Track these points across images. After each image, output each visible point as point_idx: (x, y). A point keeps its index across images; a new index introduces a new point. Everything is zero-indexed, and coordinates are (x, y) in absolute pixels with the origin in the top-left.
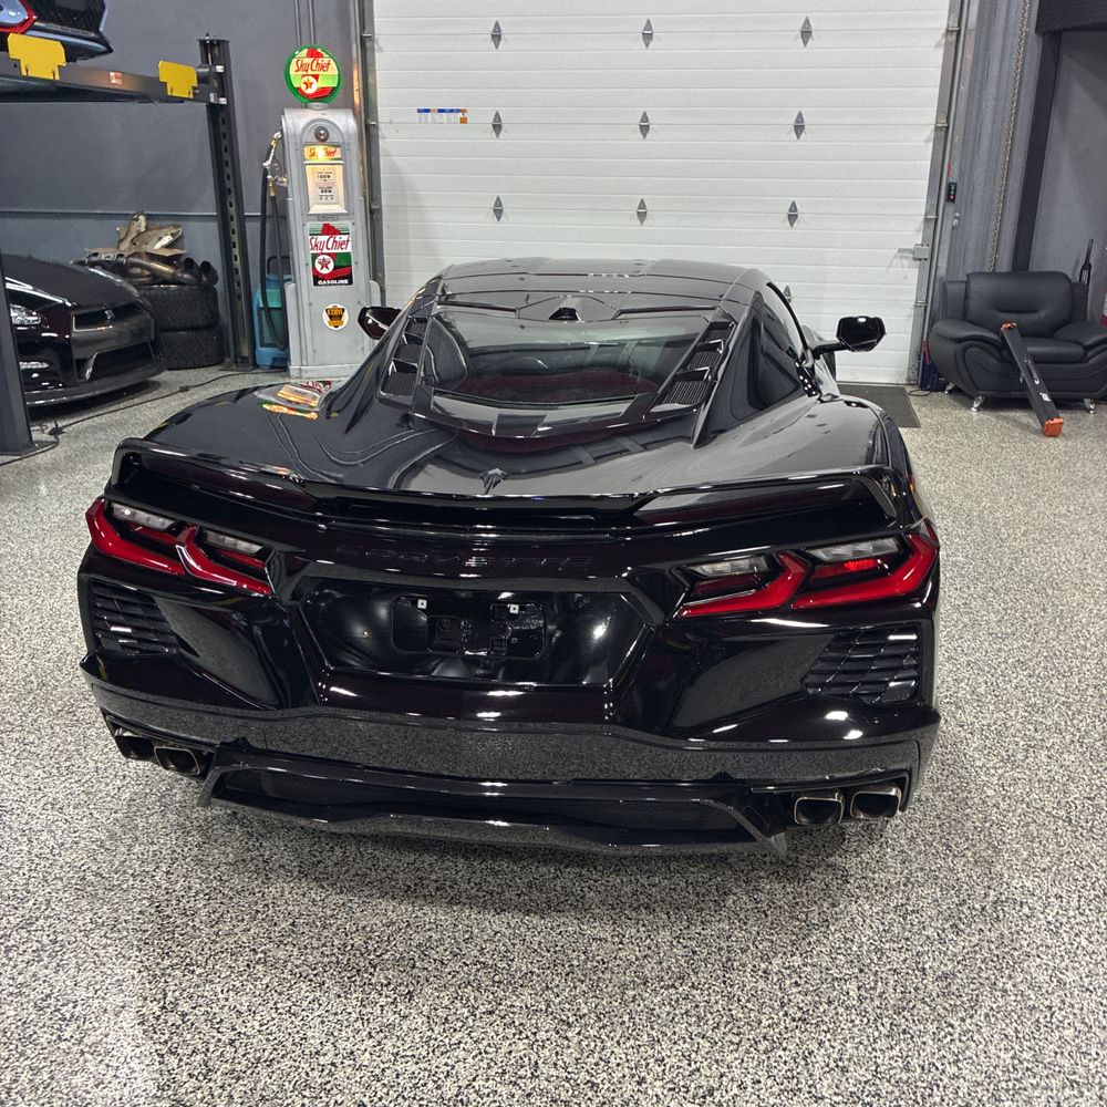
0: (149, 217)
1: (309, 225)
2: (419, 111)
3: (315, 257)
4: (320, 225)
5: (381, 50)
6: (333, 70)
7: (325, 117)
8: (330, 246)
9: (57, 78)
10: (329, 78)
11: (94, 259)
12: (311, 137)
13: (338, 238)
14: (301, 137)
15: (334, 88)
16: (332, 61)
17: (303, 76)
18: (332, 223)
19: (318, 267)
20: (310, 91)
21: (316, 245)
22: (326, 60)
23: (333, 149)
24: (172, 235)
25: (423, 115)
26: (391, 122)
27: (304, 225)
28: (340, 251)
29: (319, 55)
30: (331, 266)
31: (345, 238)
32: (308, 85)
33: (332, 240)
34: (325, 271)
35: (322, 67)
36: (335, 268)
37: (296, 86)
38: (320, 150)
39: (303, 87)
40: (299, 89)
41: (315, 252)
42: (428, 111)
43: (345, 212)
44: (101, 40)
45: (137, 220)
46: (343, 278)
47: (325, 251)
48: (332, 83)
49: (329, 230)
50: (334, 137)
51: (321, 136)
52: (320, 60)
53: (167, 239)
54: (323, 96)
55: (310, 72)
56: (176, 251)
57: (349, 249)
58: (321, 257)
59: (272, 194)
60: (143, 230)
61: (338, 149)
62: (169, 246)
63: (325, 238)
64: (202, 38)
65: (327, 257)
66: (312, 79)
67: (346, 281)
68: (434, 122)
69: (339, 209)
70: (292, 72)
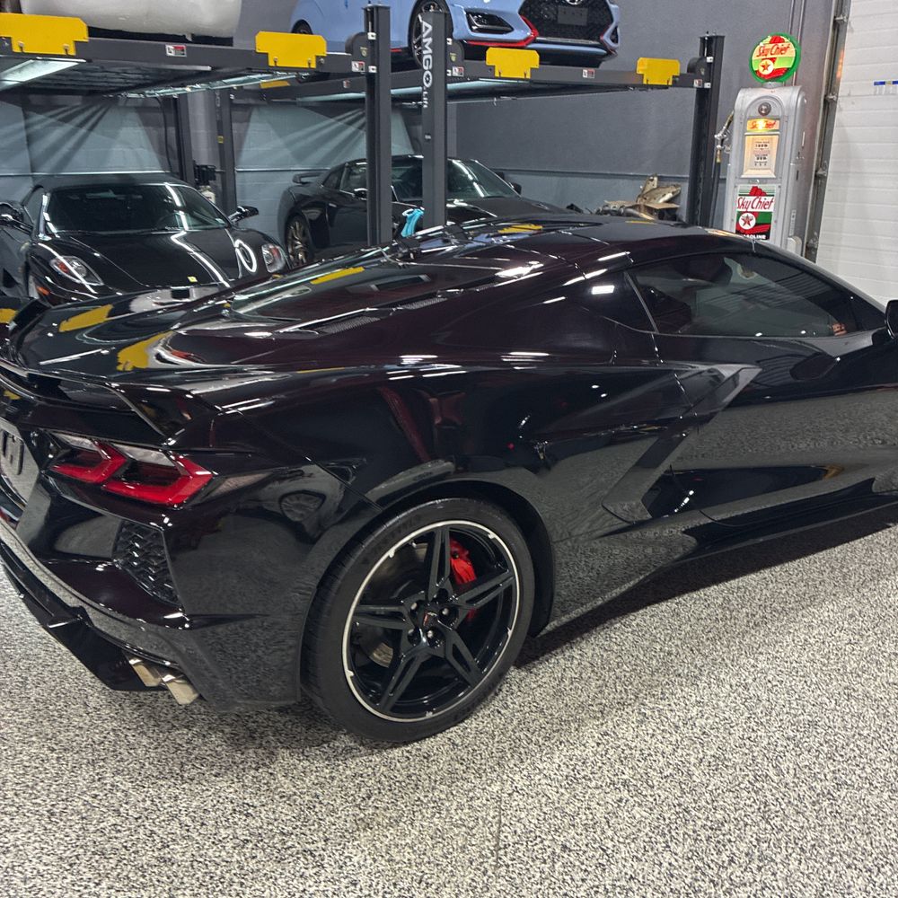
0: (660, 178)
1: (740, 187)
2: (876, 84)
3: (740, 214)
4: (750, 187)
5: (852, 31)
6: (791, 52)
7: (774, 95)
8: (754, 206)
9: (528, 77)
10: (785, 61)
11: (607, 208)
12: (754, 112)
13: (763, 199)
14: (746, 114)
15: (788, 69)
16: (792, 45)
17: (763, 59)
18: (759, 186)
19: (741, 223)
20: (766, 72)
21: (743, 204)
22: (785, 45)
23: (773, 122)
24: (673, 193)
25: (878, 87)
26: (849, 95)
27: (735, 187)
28: (763, 210)
29: (781, 41)
30: (753, 223)
31: (769, 199)
32: (765, 67)
33: (758, 200)
34: (747, 227)
35: (782, 51)
36: (756, 225)
37: (755, 69)
38: (761, 123)
39: (761, 69)
40: (757, 72)
41: (741, 210)
42: (883, 83)
43: (774, 176)
44: (603, 45)
45: (652, 180)
46: (761, 234)
47: (750, 209)
48: (788, 65)
49: (756, 192)
50: (775, 111)
51: (765, 111)
52: (780, 45)
53: (669, 196)
54: (777, 75)
55: (769, 56)
56: (673, 206)
57: (771, 210)
58: (745, 215)
59: (718, 160)
60: (655, 187)
61: (778, 122)
62: (669, 201)
63: (752, 198)
64: (702, 36)
65: (750, 215)
66: (770, 62)
67: (764, 237)
68: (887, 93)
69: (769, 173)
70: (753, 58)
